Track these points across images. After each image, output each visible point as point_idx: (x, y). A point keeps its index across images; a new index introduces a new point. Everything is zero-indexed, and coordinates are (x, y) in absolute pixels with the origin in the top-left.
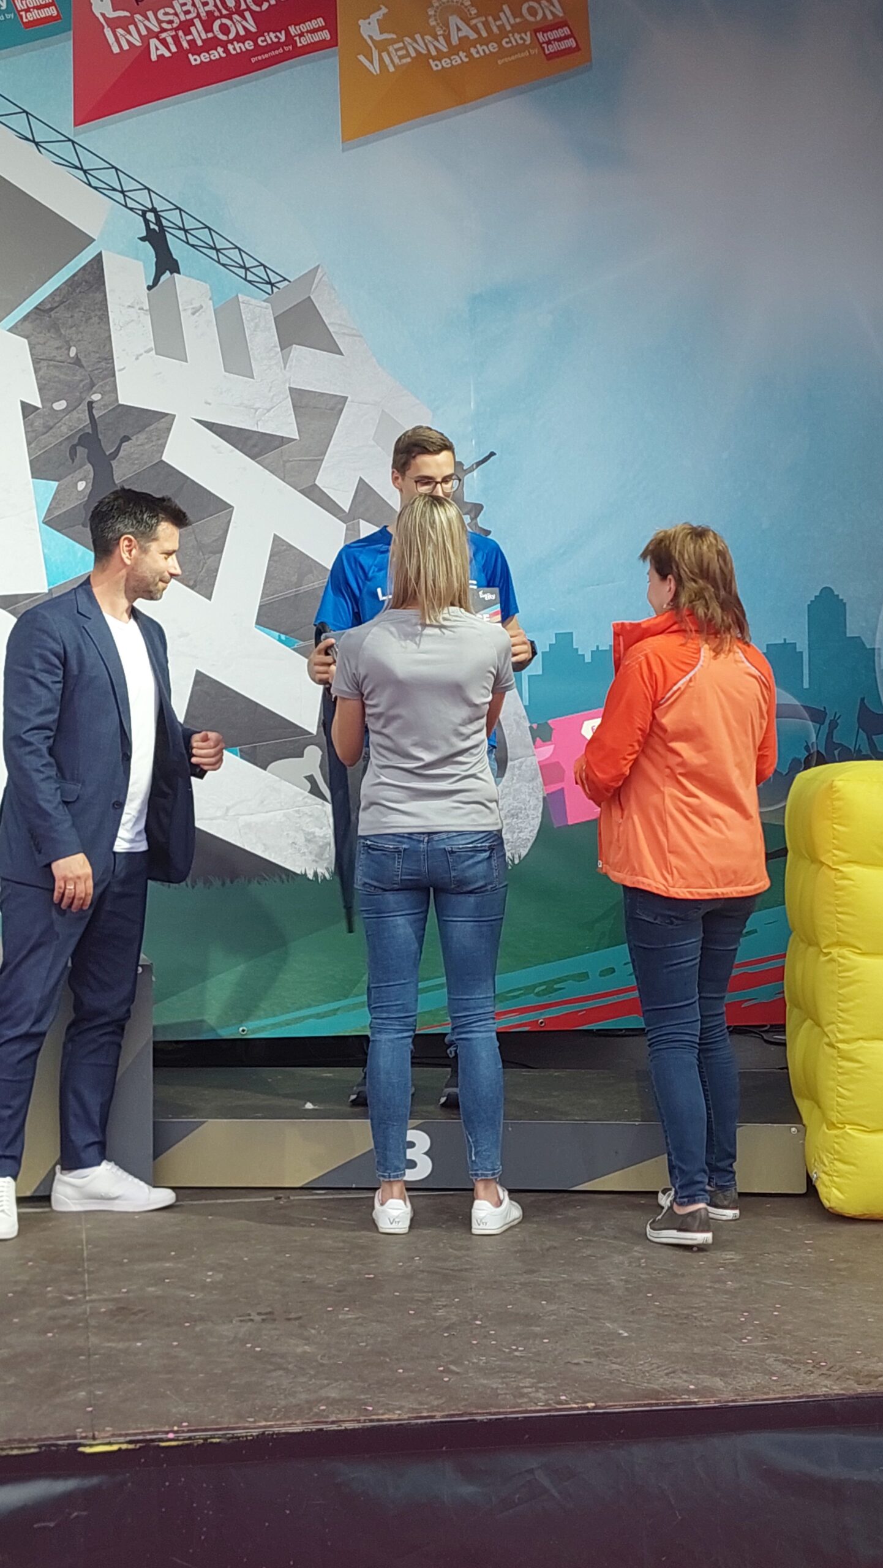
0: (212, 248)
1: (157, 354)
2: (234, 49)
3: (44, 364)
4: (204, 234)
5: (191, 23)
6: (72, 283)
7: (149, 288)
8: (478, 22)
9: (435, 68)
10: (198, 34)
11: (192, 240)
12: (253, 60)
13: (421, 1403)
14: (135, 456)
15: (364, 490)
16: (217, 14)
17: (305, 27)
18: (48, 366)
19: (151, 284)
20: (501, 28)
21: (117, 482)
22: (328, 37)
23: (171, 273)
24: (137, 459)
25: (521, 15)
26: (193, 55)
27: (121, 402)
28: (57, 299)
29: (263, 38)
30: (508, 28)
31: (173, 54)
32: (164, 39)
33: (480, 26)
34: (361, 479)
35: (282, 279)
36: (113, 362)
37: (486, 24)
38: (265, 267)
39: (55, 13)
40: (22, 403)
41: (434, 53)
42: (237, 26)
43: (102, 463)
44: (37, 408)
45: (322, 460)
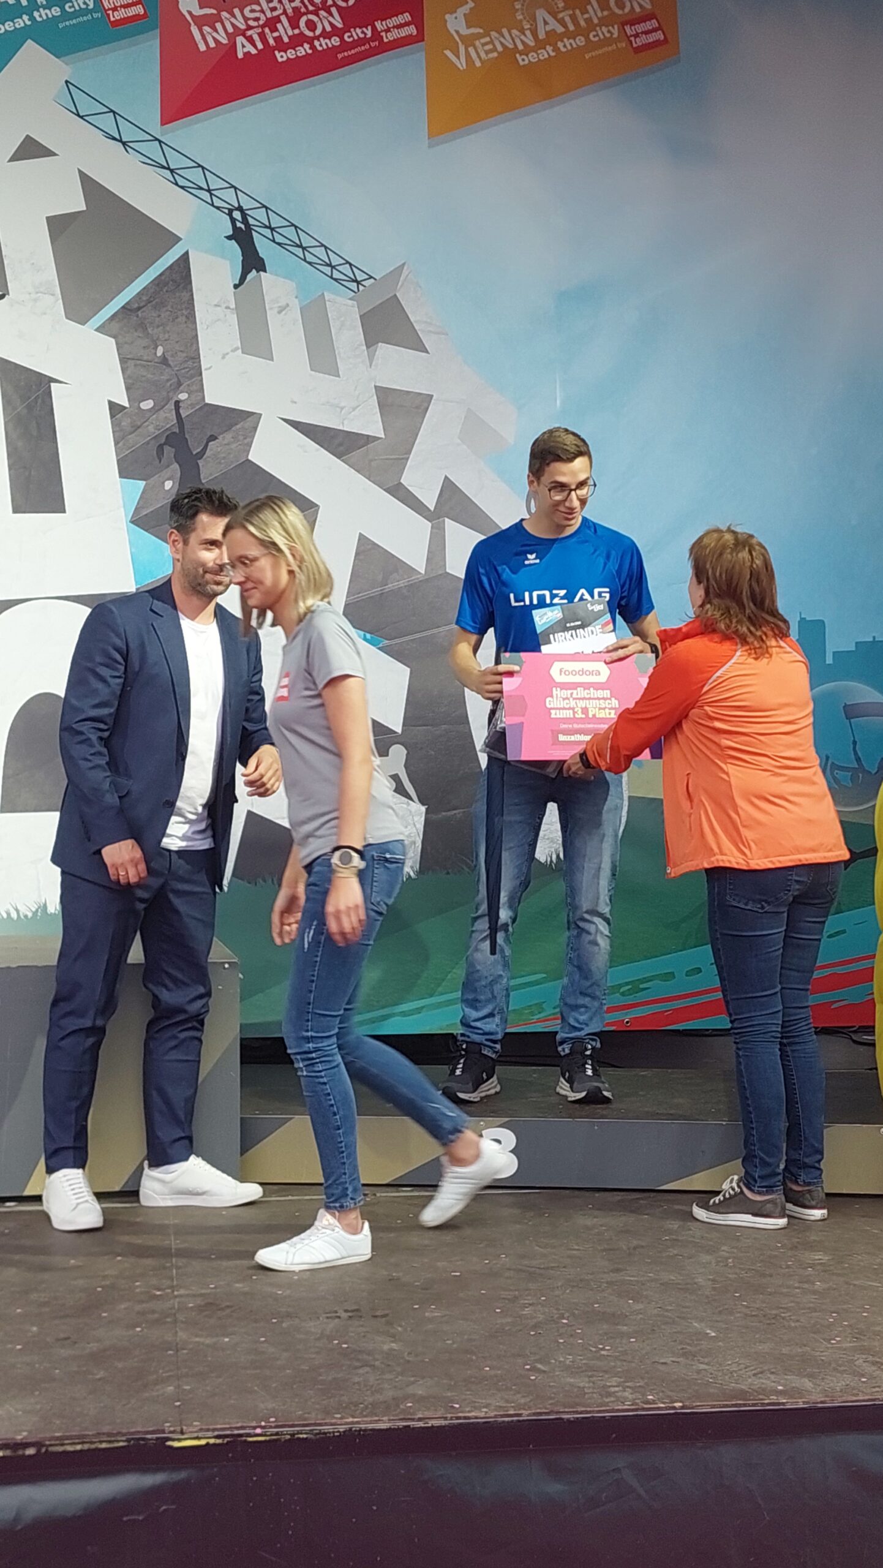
0: (297, 246)
1: (243, 353)
2: (321, 45)
3: (131, 363)
4: (290, 232)
5: (278, 19)
6: (159, 282)
7: (236, 287)
8: (565, 15)
9: (522, 63)
10: (285, 30)
11: (279, 239)
12: (340, 56)
13: (507, 1401)
14: (223, 455)
15: (449, 488)
16: (303, 10)
17: (391, 22)
18: (135, 365)
19: (237, 282)
20: (589, 21)
21: (203, 481)
22: (415, 32)
23: (258, 272)
24: (224, 458)
25: (609, 9)
26: (280, 51)
27: (207, 401)
28: (144, 298)
29: (349, 34)
30: (596, 21)
31: (260, 51)
32: (251, 36)
33: (567, 19)
34: (446, 477)
35: (367, 277)
36: (200, 361)
37: (573, 18)
38: (351, 265)
39: (142, 12)
40: (110, 402)
41: (521, 47)
42: (323, 23)
43: (189, 462)
44: (125, 408)
45: (407, 459)
